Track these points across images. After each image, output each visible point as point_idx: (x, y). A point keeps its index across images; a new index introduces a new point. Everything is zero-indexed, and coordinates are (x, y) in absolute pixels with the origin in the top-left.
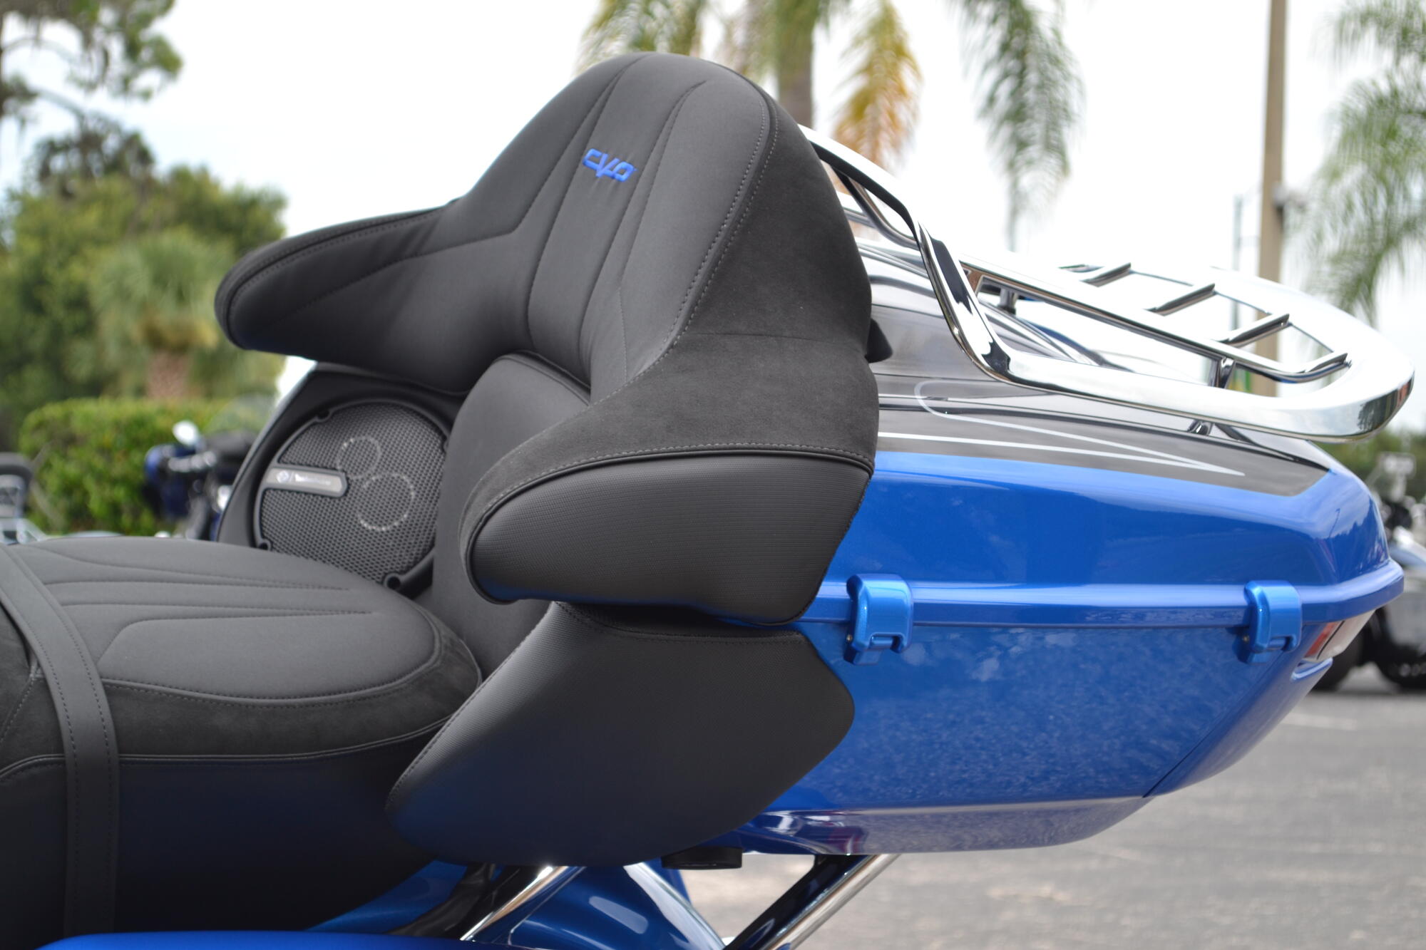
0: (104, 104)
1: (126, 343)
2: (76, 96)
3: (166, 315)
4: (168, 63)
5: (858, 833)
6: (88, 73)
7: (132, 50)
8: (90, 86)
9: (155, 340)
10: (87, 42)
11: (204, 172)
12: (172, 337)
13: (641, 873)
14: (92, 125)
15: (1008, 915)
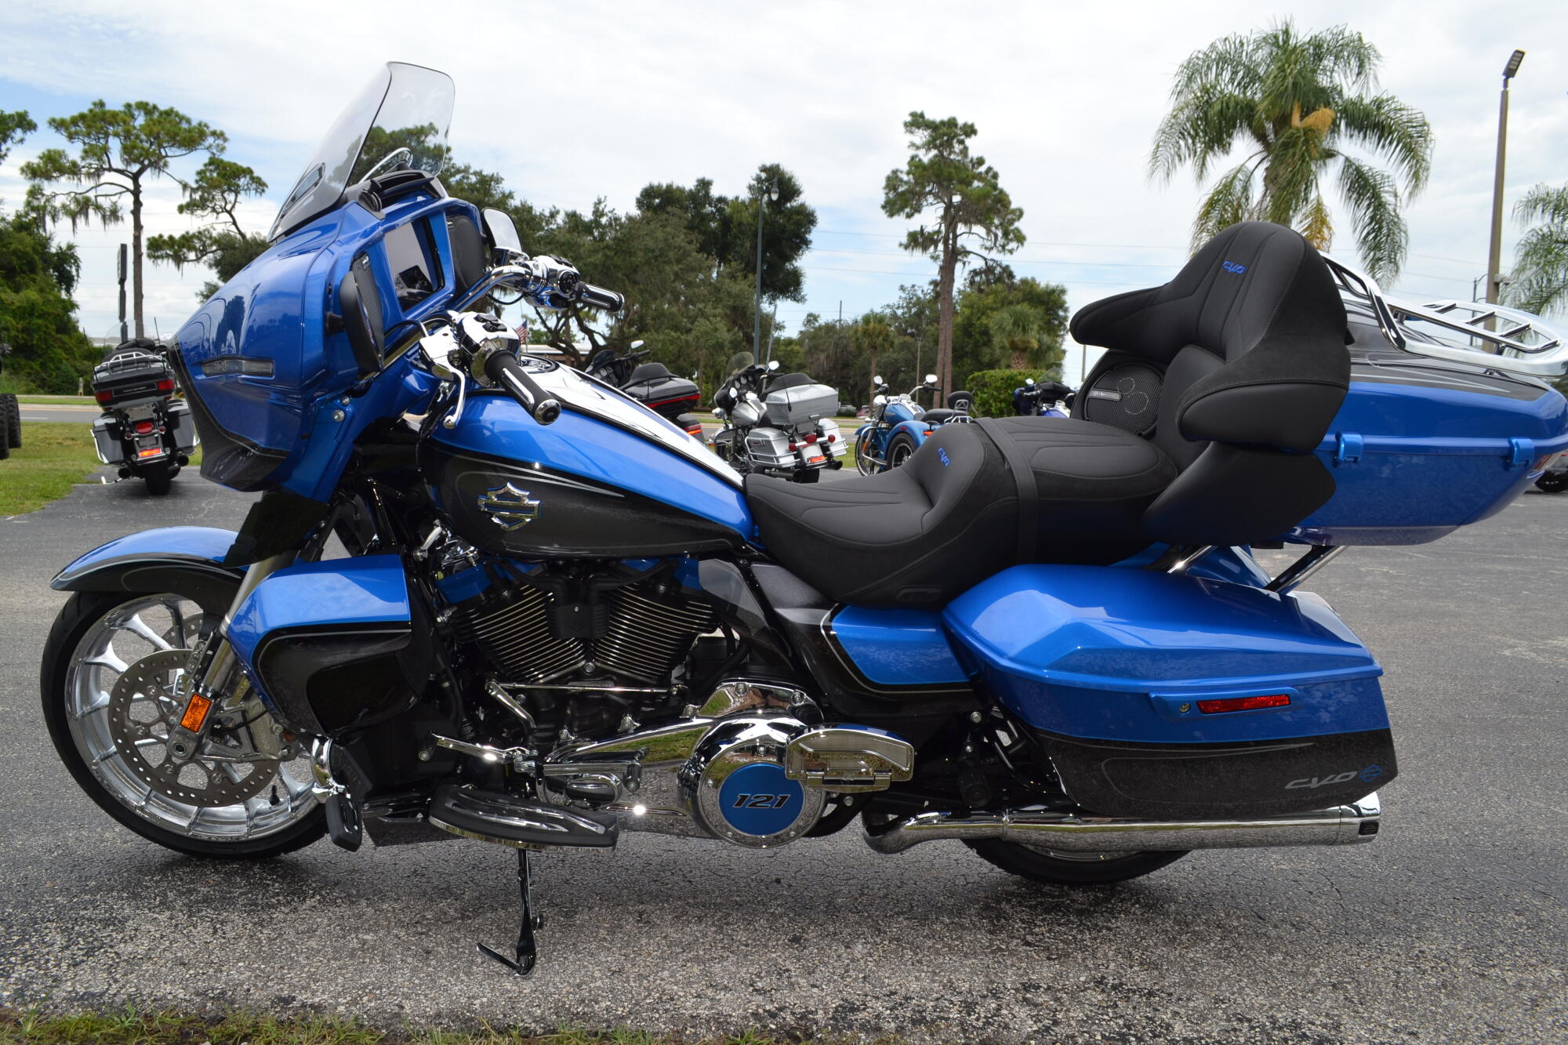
0: (994, 255)
1: (1003, 348)
2: (985, 253)
3: (1018, 338)
4: (1020, 239)
5: (1328, 537)
6: (988, 244)
7: (1006, 234)
8: (990, 249)
9: (1014, 346)
10: (989, 232)
11: (1033, 279)
12: (1021, 345)
13: (1237, 550)
14: (990, 263)
15: (1369, 578)
